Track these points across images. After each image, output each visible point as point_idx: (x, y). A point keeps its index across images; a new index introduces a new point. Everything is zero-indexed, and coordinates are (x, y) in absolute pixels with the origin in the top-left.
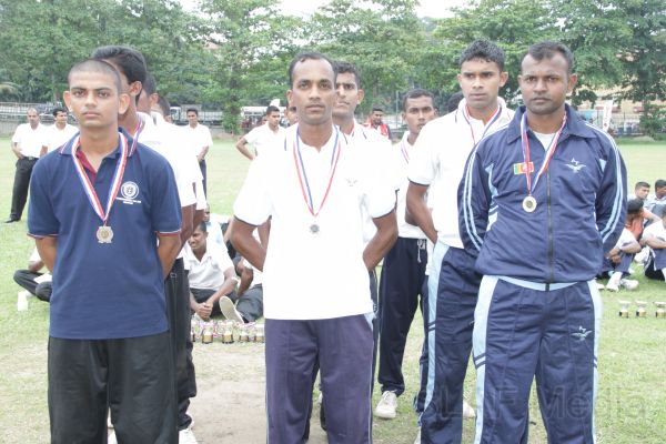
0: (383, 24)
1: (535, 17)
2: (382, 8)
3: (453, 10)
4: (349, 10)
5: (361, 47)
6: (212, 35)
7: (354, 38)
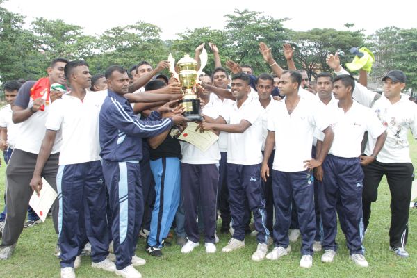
0: (141, 41)
2: (141, 33)
3: (179, 34)
4: (123, 33)
5: (129, 53)
6: (42, 45)
7: (125, 49)
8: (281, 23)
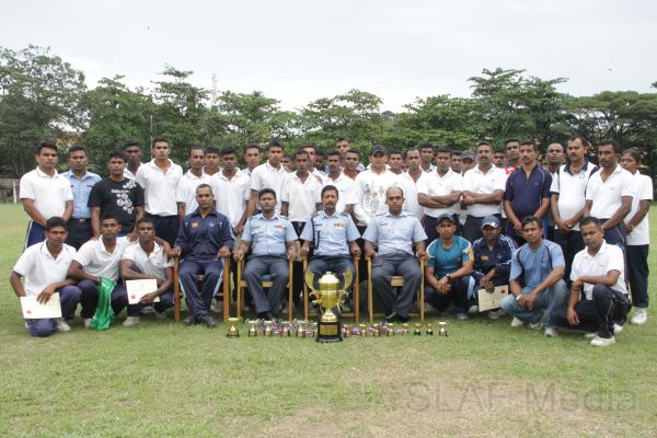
0: (354, 116)
1: (468, 112)
2: (354, 105)
3: (406, 106)
4: (330, 107)
5: (338, 133)
6: (229, 126)
7: (334, 127)
8: (553, 86)
